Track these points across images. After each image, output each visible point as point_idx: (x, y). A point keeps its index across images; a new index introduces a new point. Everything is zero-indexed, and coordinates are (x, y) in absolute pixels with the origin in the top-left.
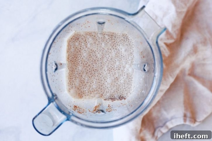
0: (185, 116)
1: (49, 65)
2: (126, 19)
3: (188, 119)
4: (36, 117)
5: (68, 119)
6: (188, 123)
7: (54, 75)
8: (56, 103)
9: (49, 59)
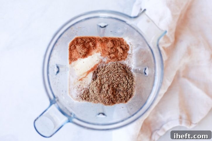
0: (181, 118)
1: (51, 67)
2: (127, 23)
3: (184, 121)
4: (37, 118)
5: (69, 121)
6: (183, 125)
7: (55, 78)
8: (58, 104)
9: (51, 61)
